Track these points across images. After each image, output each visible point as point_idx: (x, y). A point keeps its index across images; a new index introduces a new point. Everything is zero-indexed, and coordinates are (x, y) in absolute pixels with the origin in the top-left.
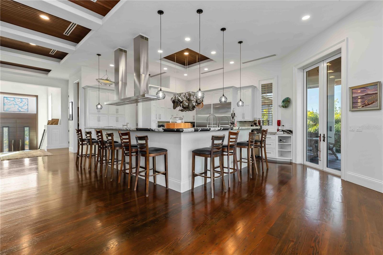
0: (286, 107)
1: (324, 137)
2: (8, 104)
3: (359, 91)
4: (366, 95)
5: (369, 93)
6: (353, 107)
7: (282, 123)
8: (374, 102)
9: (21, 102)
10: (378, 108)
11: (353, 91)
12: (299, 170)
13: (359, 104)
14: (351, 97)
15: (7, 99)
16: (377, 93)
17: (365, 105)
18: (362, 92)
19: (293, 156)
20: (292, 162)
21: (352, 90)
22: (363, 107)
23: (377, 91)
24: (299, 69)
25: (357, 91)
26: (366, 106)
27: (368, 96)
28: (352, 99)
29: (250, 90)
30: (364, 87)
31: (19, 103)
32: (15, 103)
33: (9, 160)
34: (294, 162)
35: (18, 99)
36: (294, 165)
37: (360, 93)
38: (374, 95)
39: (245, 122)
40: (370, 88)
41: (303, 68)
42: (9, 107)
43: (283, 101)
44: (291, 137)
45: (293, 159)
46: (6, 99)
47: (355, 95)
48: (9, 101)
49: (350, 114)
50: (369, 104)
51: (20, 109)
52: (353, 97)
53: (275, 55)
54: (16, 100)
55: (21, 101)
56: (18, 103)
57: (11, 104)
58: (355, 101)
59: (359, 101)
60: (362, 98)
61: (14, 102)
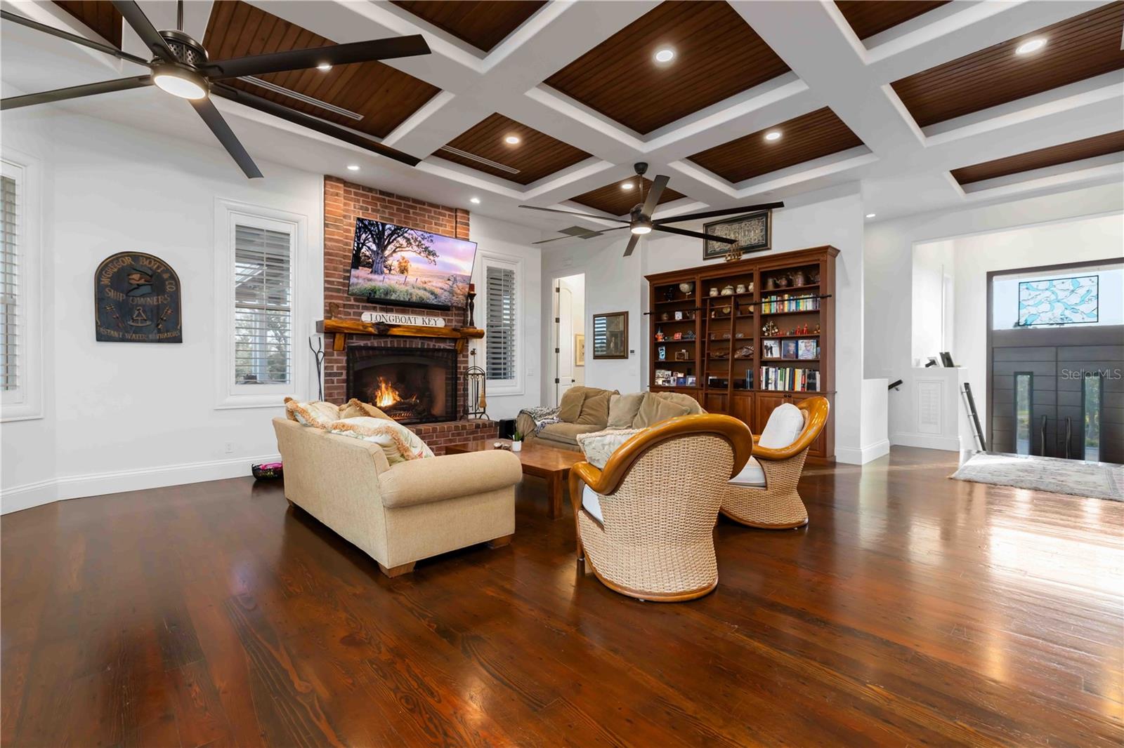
2: (1031, 302)
9: (1073, 291)
15: (1027, 288)
31: (1067, 293)
32: (1053, 297)
33: (1036, 490)
35: (1063, 283)
42: (1033, 310)
46: (1025, 287)
48: (1033, 293)
51: (1067, 313)
54: (1058, 286)
55: (1072, 288)
56: (1061, 295)
57: (1041, 302)
61: (1050, 293)
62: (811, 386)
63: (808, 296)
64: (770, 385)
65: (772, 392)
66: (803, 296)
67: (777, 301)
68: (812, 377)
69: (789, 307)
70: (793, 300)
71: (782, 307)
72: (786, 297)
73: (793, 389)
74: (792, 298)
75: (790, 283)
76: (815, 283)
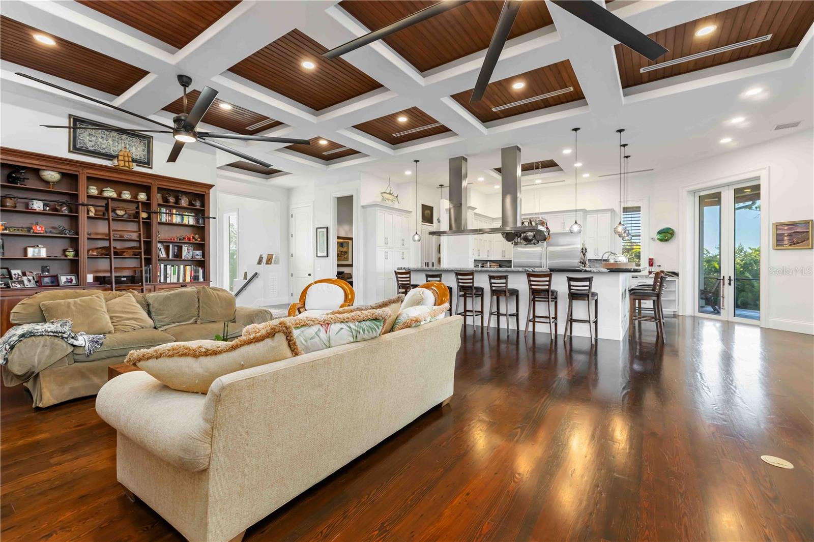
0: (666, 240)
1: (730, 280)
3: (786, 228)
4: (794, 232)
5: (799, 230)
6: (777, 245)
7: (656, 263)
8: (804, 241)
10: (810, 247)
11: (778, 227)
12: (689, 323)
13: (786, 242)
14: (775, 234)
16: (808, 232)
17: (792, 243)
18: (789, 229)
19: (678, 305)
20: (677, 314)
21: (777, 225)
22: (790, 245)
23: (809, 229)
24: (689, 192)
25: (782, 228)
26: (794, 244)
27: (797, 234)
28: (777, 236)
29: (609, 215)
30: (792, 225)
34: (680, 314)
36: (680, 317)
37: (786, 230)
38: (805, 234)
39: (595, 261)
40: (800, 225)
41: (694, 192)
43: (659, 233)
44: (675, 281)
45: (678, 310)
47: (779, 232)
49: (773, 252)
50: (798, 243)
52: (777, 234)
53: (652, 170)
58: (780, 238)
59: (786, 238)
60: (789, 235)
62: (196, 278)
63: (190, 214)
64: (168, 279)
65: (169, 284)
66: (186, 214)
67: (166, 213)
68: (196, 271)
69: (176, 219)
70: (179, 215)
71: (170, 219)
72: (174, 211)
73: (185, 281)
74: (177, 213)
75: (177, 201)
76: (195, 206)
